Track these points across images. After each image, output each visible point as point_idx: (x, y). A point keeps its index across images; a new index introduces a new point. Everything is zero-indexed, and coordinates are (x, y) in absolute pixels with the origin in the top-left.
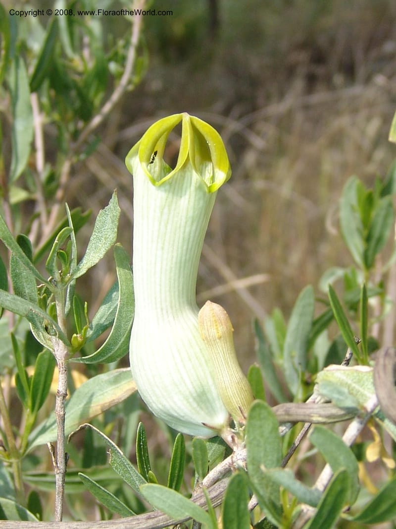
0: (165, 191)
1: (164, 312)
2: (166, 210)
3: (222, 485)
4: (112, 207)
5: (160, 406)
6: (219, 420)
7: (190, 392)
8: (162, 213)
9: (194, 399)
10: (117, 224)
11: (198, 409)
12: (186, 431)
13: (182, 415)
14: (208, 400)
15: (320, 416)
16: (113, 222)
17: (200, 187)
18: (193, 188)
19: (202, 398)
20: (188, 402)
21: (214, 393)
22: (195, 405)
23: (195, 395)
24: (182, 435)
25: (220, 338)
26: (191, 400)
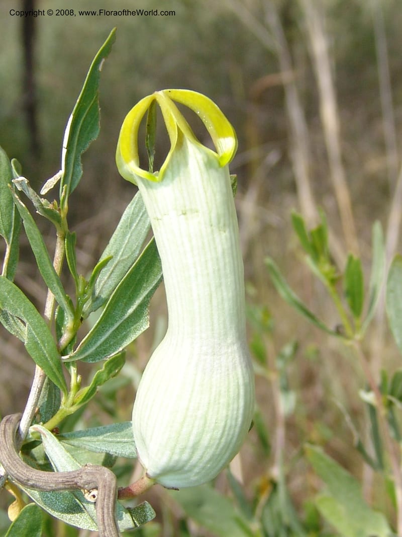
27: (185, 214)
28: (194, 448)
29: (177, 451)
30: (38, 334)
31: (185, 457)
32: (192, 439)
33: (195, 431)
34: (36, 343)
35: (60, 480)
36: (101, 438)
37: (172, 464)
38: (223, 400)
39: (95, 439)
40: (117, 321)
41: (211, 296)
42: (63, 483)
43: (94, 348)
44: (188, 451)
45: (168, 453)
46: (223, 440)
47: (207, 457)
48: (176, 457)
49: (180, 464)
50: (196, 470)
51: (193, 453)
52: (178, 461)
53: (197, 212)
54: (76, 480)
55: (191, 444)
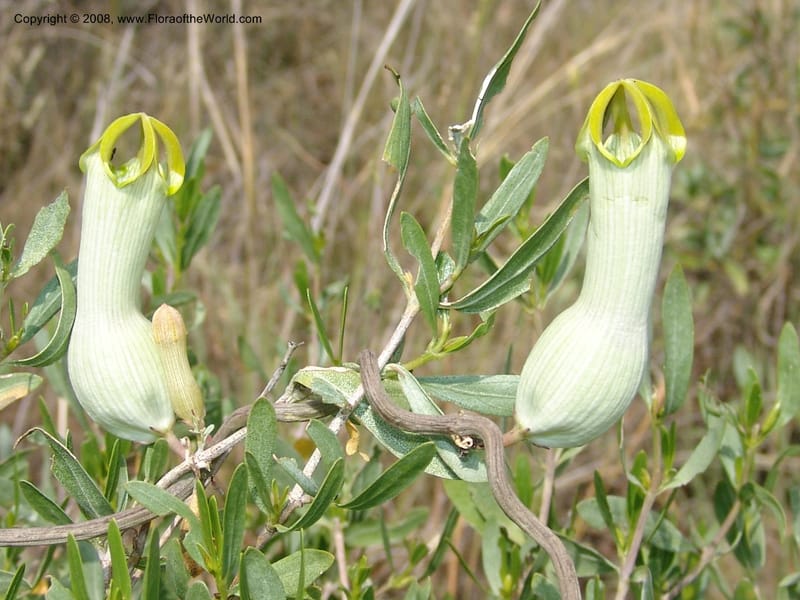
0: (127, 192)
1: (115, 314)
2: (125, 212)
3: (179, 487)
4: (59, 205)
5: (107, 410)
6: (165, 423)
7: (141, 396)
8: (121, 214)
9: (145, 402)
10: (65, 222)
11: (147, 413)
12: (126, 435)
13: (131, 418)
14: (157, 404)
15: (294, 415)
16: (59, 220)
17: (160, 190)
18: (153, 190)
19: (151, 403)
20: (139, 405)
21: (163, 396)
22: (144, 409)
23: (145, 399)
24: (121, 440)
25: (176, 341)
26: (141, 404)
27: (637, 200)
28: (591, 413)
29: (575, 413)
30: (427, 277)
31: (580, 419)
32: (593, 404)
33: (597, 399)
34: (424, 286)
35: (429, 422)
36: (449, 387)
37: (564, 424)
38: (627, 374)
39: (443, 386)
40: (505, 279)
41: (639, 278)
42: (431, 425)
43: (477, 300)
44: (584, 415)
45: (565, 414)
46: (617, 410)
47: (597, 423)
48: (571, 419)
49: (571, 426)
50: (581, 434)
51: (588, 417)
52: (571, 422)
53: (647, 199)
54: (448, 425)
55: (589, 409)
